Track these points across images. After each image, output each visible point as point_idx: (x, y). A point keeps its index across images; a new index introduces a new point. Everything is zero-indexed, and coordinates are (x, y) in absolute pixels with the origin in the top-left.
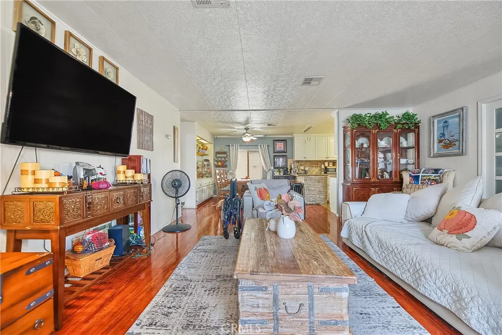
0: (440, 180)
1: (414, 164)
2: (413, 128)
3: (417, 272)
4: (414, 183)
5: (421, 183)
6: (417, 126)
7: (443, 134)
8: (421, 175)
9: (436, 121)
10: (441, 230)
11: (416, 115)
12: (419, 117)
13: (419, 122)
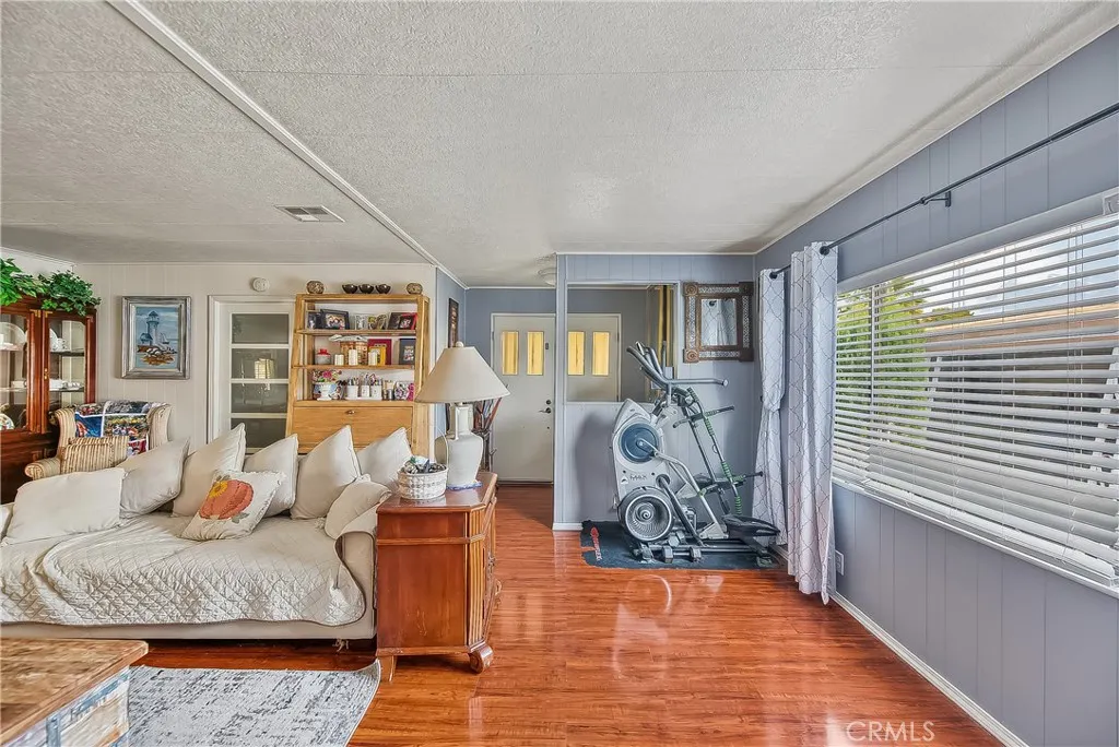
0: (144, 425)
1: (81, 390)
2: (83, 313)
3: (192, 595)
4: (90, 434)
5: (106, 433)
6: (91, 309)
7: (149, 337)
8: (103, 415)
9: (133, 309)
10: (208, 517)
11: (89, 285)
12: (95, 293)
13: (97, 302)
